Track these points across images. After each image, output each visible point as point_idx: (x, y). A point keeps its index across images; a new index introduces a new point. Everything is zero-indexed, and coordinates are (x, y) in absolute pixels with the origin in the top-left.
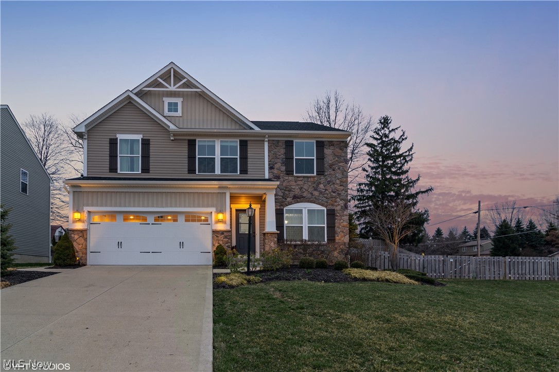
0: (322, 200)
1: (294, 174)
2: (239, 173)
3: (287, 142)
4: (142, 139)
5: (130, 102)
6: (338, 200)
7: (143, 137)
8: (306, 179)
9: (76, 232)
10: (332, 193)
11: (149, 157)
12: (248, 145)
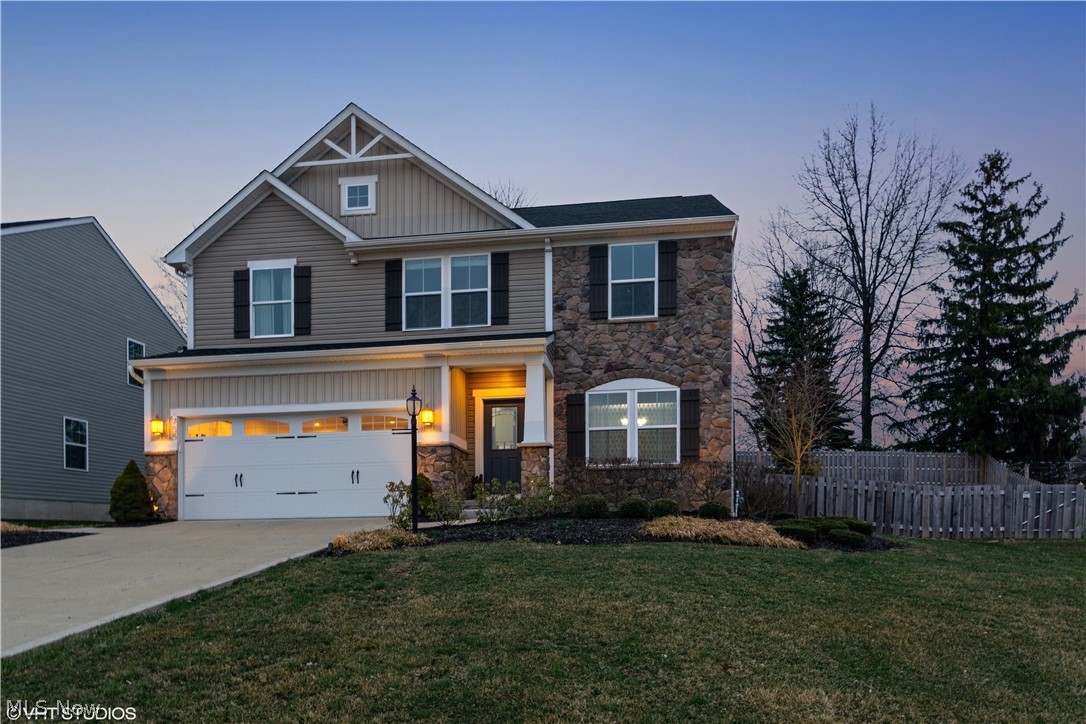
0: (671, 372)
1: (610, 318)
2: (489, 324)
3: (593, 248)
4: (296, 267)
5: (272, 195)
6: (708, 368)
7: (298, 262)
8: (635, 327)
9: (158, 459)
10: (694, 354)
11: (309, 302)
12: (511, 262)
